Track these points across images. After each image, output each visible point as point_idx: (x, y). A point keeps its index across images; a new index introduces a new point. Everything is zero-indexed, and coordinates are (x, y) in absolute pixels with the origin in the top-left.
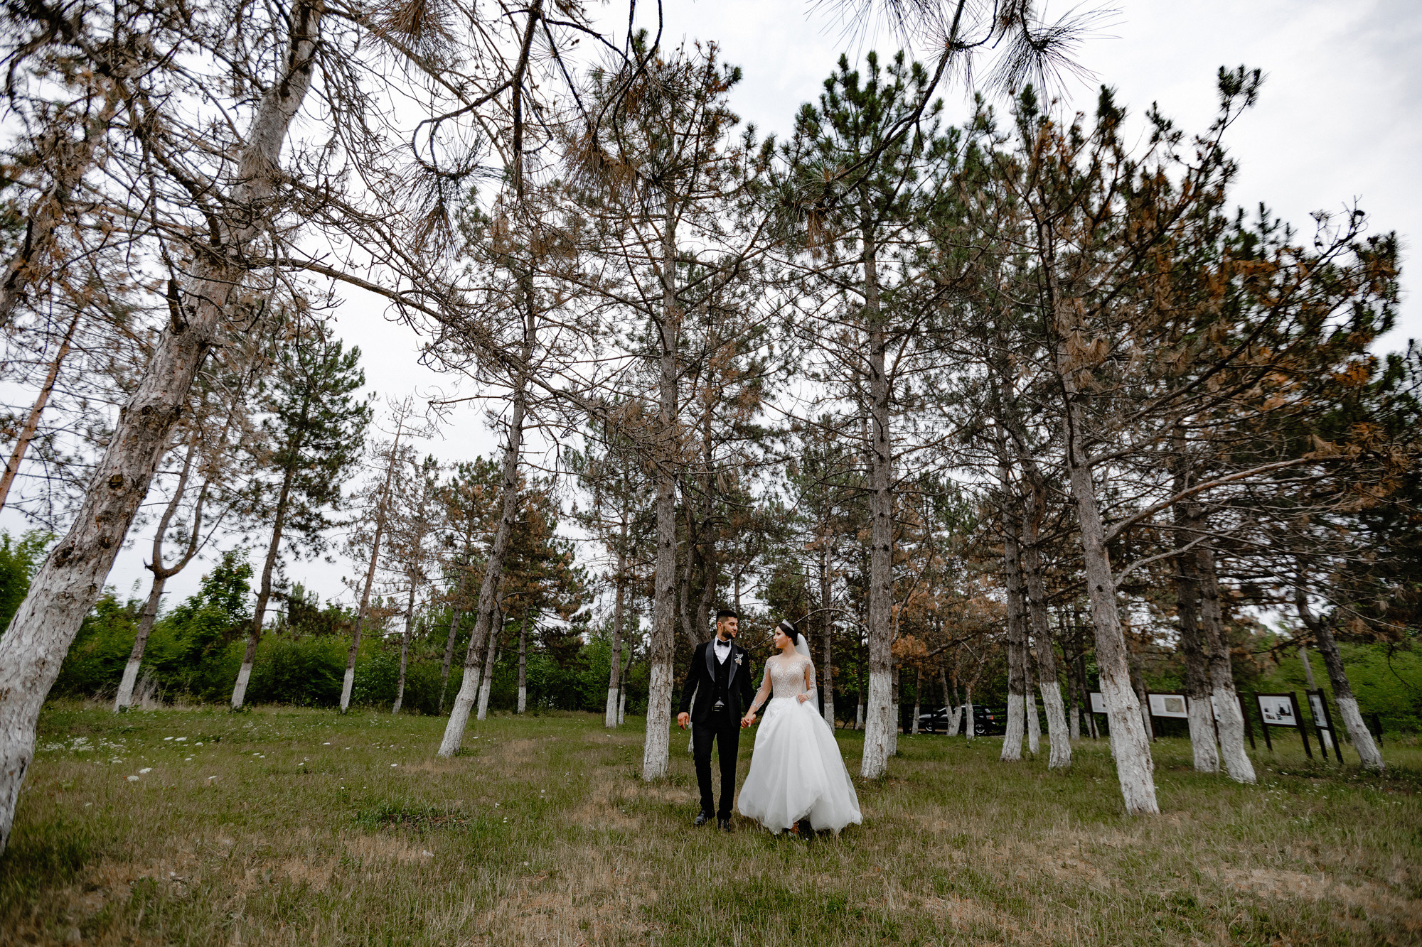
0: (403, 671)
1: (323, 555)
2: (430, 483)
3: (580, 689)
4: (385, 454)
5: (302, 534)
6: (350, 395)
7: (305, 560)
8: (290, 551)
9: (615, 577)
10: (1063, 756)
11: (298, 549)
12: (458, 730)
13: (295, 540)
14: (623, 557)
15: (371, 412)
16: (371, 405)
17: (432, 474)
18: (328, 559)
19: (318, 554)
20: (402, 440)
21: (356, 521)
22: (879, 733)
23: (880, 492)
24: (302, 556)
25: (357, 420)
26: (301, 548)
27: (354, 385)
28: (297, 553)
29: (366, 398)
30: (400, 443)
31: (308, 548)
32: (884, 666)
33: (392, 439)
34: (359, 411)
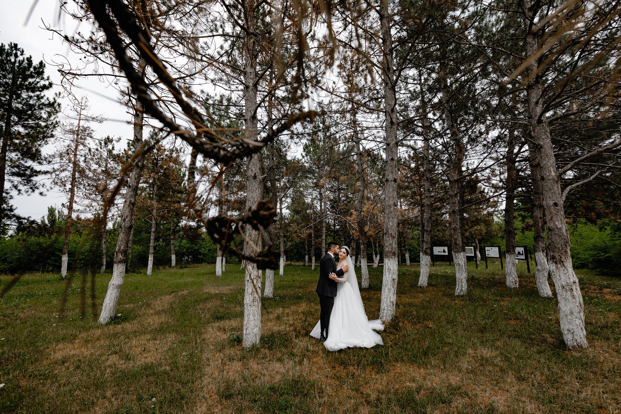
0: (104, 251)
1: (37, 191)
2: (110, 152)
3: (202, 257)
4: (72, 132)
5: (19, 179)
6: (42, 94)
7: (26, 195)
8: (14, 189)
9: (217, 201)
10: (463, 289)
11: (19, 188)
12: (112, 305)
13: (16, 183)
14: (222, 190)
15: (59, 105)
16: (59, 101)
17: (110, 147)
18: (41, 194)
19: (33, 191)
20: (82, 123)
21: (55, 171)
22: (391, 295)
23: (391, 145)
24: (23, 192)
25: (49, 110)
26: (21, 187)
27: (45, 87)
28: (19, 190)
29: (54, 96)
30: (81, 125)
31: (26, 187)
32: (394, 254)
33: (76, 123)
34: (51, 105)
